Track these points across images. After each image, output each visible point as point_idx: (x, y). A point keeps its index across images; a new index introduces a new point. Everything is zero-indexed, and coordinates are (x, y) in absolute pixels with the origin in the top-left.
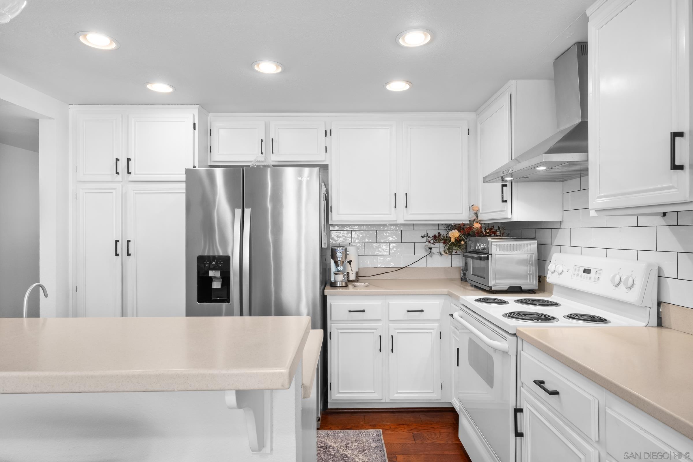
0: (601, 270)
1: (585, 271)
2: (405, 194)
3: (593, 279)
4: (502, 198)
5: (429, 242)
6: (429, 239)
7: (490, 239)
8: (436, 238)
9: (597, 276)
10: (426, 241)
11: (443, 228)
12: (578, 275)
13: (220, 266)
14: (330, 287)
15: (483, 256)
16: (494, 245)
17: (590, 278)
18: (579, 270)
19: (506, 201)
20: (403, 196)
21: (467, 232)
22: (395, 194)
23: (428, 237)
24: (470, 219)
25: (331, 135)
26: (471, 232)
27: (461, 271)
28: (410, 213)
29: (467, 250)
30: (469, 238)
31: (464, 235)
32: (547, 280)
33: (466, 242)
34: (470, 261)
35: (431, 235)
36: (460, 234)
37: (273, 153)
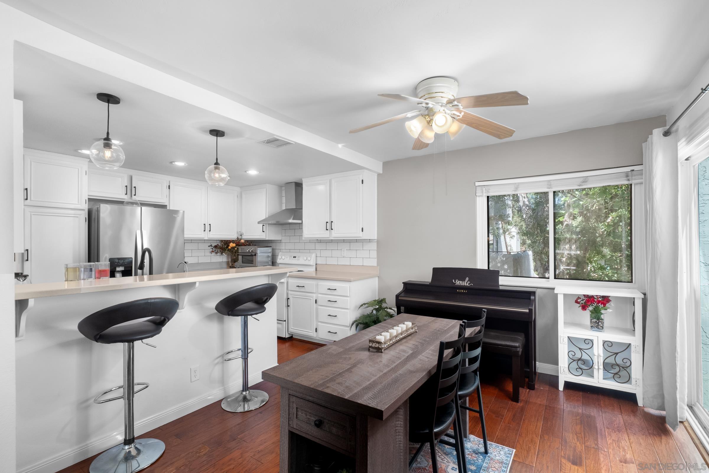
0: (300, 256)
1: (294, 257)
2: (210, 225)
3: (297, 259)
4: (263, 230)
5: (212, 249)
6: (212, 247)
7: (257, 247)
8: (216, 247)
9: (299, 258)
11: (218, 242)
12: (291, 259)
13: (126, 264)
15: (253, 254)
16: (259, 250)
18: (291, 257)
19: (264, 232)
20: (209, 226)
21: (238, 244)
22: (205, 224)
23: (212, 246)
24: (238, 238)
25: (169, 188)
26: (239, 244)
27: (230, 263)
28: (211, 234)
29: (238, 252)
30: (239, 247)
31: (236, 246)
32: (278, 262)
33: (238, 248)
34: (240, 257)
35: (213, 245)
36: (234, 245)
37: (135, 195)
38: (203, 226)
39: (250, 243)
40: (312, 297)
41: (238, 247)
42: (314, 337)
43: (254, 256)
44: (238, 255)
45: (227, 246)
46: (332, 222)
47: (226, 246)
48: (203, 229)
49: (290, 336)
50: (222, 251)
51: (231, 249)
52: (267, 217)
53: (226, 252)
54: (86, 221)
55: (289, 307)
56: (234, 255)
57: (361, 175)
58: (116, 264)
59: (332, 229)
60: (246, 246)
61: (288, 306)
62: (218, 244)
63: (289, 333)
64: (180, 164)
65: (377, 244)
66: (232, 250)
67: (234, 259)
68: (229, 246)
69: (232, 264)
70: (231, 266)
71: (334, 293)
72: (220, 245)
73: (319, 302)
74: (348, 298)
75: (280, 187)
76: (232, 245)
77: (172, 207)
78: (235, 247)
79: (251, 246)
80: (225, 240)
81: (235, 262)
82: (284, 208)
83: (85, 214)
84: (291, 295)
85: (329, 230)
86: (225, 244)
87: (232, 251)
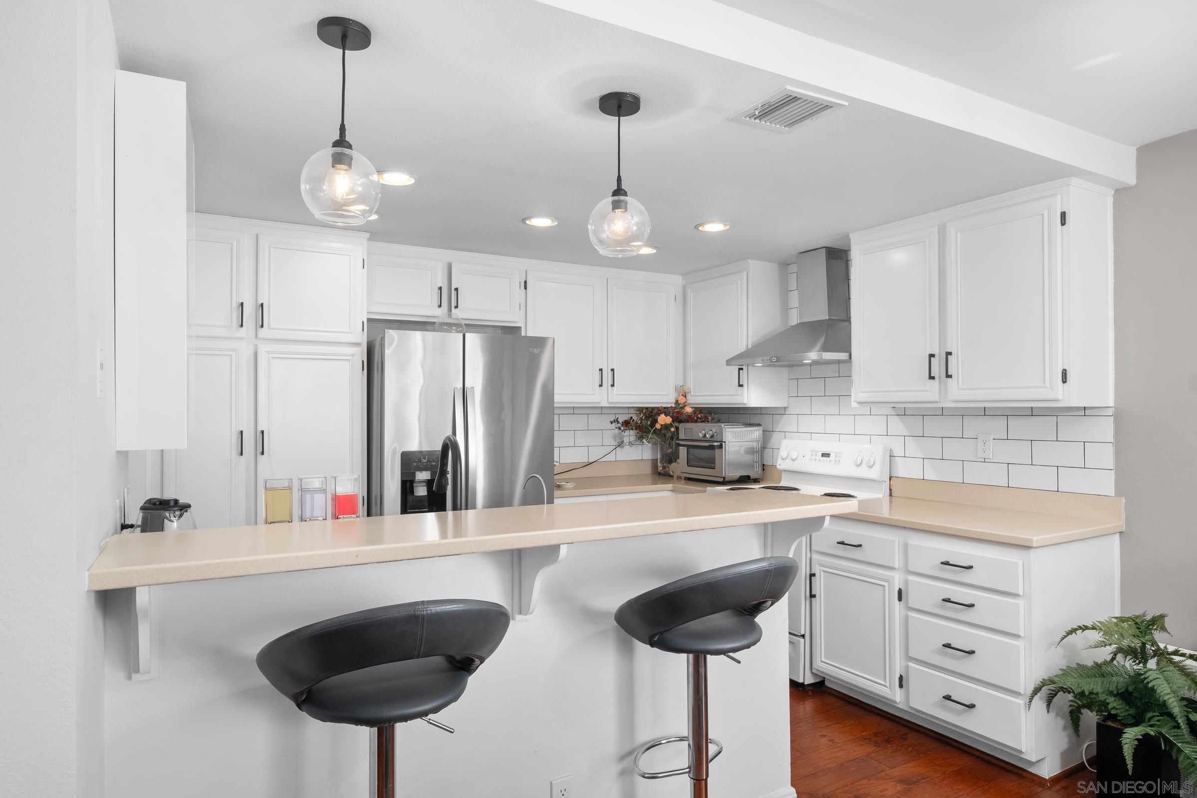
0: (840, 453)
1: (823, 455)
2: (613, 370)
3: (834, 462)
4: (739, 382)
5: (620, 429)
6: (619, 425)
7: (723, 425)
8: (626, 424)
9: (837, 459)
10: (616, 428)
11: (632, 411)
12: (815, 460)
13: (434, 465)
14: (557, 489)
15: (716, 444)
16: (728, 432)
17: (830, 461)
18: (816, 455)
19: (742, 386)
20: (610, 373)
21: (677, 418)
22: (601, 370)
23: (618, 423)
24: (677, 401)
25: (526, 288)
26: (682, 418)
27: (659, 464)
28: (615, 393)
29: (678, 439)
30: (682, 426)
31: (673, 421)
32: (778, 467)
33: (677, 428)
34: (683, 451)
35: (621, 420)
36: (668, 420)
37: (456, 307)
38: (598, 373)
39: (706, 414)
40: (888, 581)
41: (677, 424)
42: (896, 702)
43: (717, 451)
44: (679, 445)
45: (651, 421)
46: (950, 353)
47: (649, 423)
48: (598, 382)
49: (817, 681)
50: (640, 434)
51: (661, 428)
52: (750, 346)
53: (650, 436)
54: (363, 370)
55: (813, 599)
56: (670, 445)
57: (1060, 196)
58: (415, 464)
59: (950, 376)
60: (696, 421)
61: (812, 596)
62: (631, 418)
63: (814, 671)
64: (541, 222)
65: (1116, 422)
66: (663, 432)
67: (669, 453)
68: (656, 421)
69: (664, 468)
70: (662, 472)
71: (966, 577)
72: (635, 420)
73: (913, 599)
74: (1020, 602)
75: (784, 265)
76: (663, 419)
77: (532, 331)
78: (671, 425)
79: (708, 421)
80: (647, 408)
81: (670, 462)
82: (794, 320)
83: (361, 354)
84: (821, 565)
85: (940, 378)
86: (647, 418)
87: (665, 435)
